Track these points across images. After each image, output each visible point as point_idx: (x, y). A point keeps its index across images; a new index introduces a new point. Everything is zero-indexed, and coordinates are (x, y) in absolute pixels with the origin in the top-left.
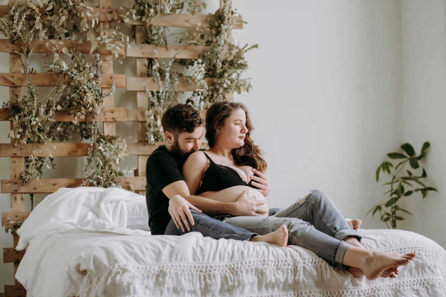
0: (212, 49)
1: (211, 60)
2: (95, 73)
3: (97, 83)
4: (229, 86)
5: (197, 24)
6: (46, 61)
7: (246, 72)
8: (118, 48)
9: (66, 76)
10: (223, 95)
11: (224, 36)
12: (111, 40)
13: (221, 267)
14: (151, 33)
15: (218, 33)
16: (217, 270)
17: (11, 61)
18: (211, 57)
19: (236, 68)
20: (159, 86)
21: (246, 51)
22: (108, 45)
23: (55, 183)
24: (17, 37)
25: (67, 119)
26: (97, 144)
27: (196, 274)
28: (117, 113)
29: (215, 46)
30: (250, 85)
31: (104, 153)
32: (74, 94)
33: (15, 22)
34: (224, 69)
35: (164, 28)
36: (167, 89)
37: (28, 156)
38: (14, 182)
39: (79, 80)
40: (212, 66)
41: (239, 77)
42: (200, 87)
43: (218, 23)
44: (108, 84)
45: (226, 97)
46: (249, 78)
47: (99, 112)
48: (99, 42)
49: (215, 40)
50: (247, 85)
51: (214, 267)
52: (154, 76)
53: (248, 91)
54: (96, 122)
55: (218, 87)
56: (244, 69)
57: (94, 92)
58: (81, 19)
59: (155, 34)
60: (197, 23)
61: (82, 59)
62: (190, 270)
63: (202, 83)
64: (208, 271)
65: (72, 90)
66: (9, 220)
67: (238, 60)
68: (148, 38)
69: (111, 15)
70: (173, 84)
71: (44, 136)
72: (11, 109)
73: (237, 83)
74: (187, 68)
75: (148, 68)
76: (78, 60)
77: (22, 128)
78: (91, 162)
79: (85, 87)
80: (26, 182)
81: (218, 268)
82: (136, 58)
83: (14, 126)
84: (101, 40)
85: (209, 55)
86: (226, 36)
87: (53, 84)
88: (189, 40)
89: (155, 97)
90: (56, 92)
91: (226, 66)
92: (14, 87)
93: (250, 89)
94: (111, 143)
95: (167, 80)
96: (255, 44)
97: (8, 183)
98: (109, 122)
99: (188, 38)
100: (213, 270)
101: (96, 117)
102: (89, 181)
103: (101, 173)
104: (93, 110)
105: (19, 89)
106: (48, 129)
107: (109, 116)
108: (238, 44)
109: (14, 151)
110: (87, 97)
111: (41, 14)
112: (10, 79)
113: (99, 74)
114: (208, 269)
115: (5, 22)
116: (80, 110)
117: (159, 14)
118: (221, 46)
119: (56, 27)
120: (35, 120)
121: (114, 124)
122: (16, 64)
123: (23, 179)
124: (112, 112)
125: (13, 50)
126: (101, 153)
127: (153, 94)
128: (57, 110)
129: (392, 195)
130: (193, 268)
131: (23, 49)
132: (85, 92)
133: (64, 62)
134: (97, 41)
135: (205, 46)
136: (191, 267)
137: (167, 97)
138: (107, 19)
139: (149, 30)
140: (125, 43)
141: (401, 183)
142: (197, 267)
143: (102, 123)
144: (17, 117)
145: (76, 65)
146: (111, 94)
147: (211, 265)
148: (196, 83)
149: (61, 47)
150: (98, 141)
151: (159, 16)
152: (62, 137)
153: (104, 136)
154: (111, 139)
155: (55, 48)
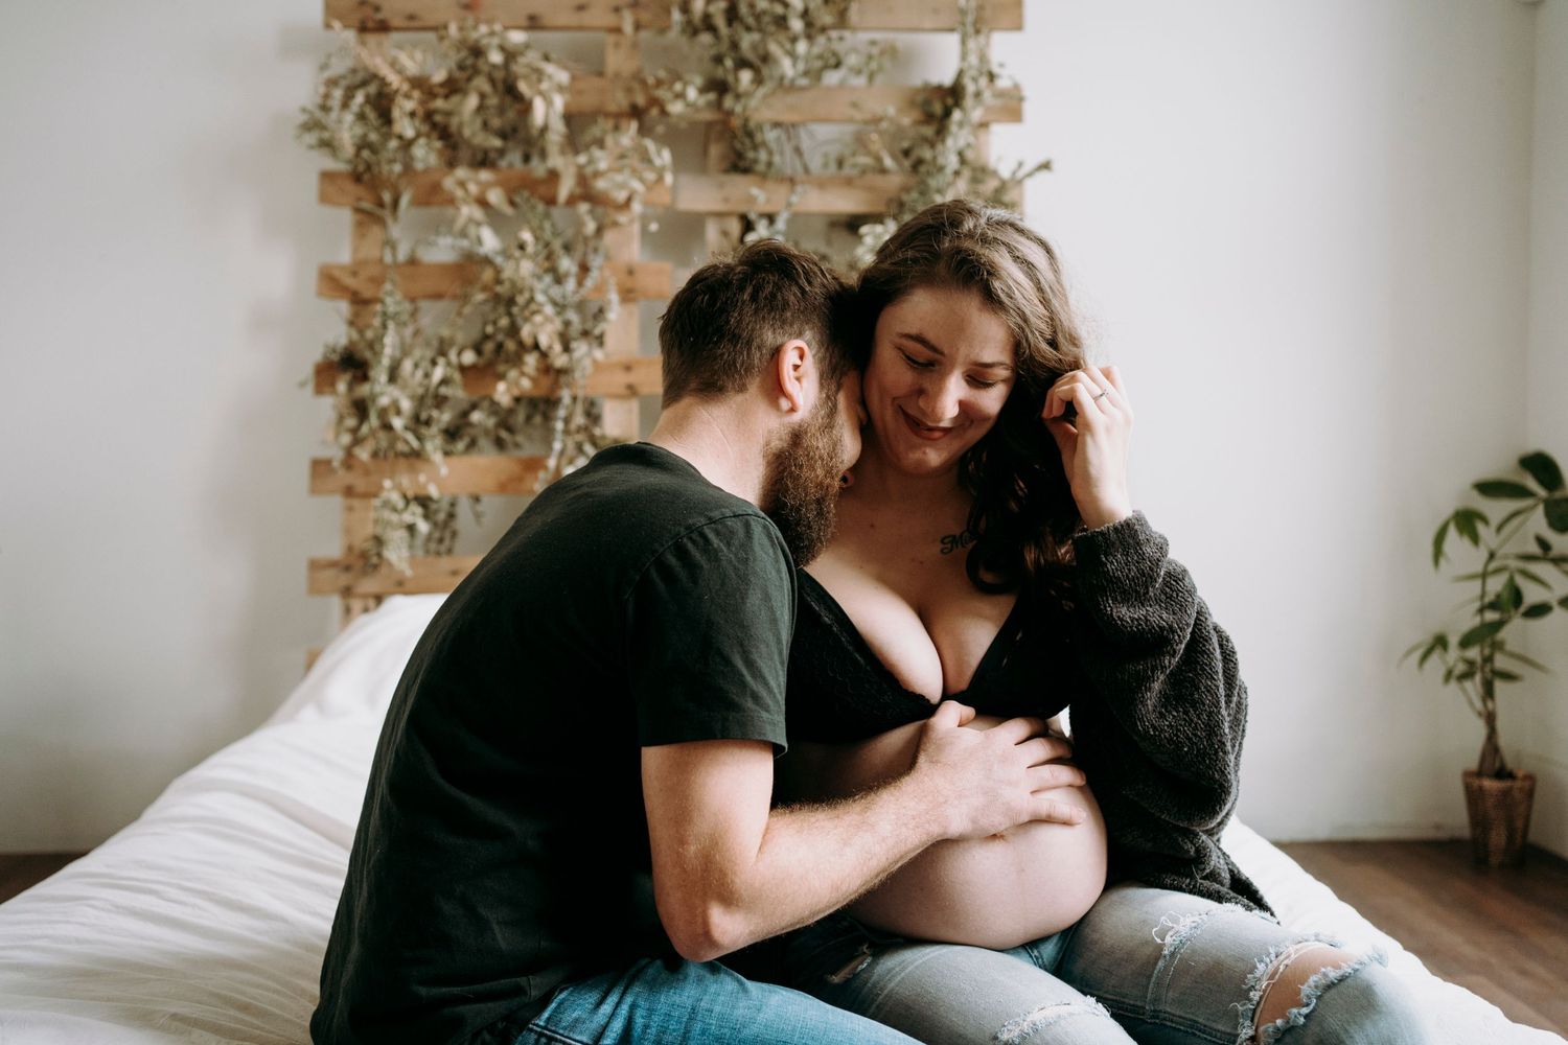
0: (923, 183)
2: (581, 258)
5: (887, 111)
11: (956, 140)
14: (752, 143)
15: (941, 132)
17: (355, 230)
21: (1021, 182)
22: (607, 177)
23: (456, 569)
28: (642, 371)
29: (929, 173)
33: (335, 115)
38: (343, 566)
43: (945, 105)
47: (587, 369)
48: (581, 170)
49: (930, 156)
59: (761, 147)
60: (884, 108)
68: (741, 156)
77: (354, 415)
82: (705, 214)
84: (589, 163)
92: (360, 302)
96: (1042, 159)
97: (331, 567)
98: (616, 395)
101: (574, 381)
104: (570, 363)
107: (619, 380)
108: (999, 165)
110: (537, 324)
111: (420, 94)
112: (349, 281)
113: (592, 262)
116: (520, 364)
117: (768, 86)
118: (949, 171)
121: (635, 405)
122: (370, 239)
123: (365, 557)
124: (628, 368)
125: (359, 201)
128: (460, 364)
129: (1481, 610)
131: (384, 197)
133: (488, 229)
134: (576, 165)
135: (908, 174)
139: (745, 134)
140: (659, 169)
141: (1511, 580)
149: (485, 186)
151: (770, 93)
155: (461, 190)
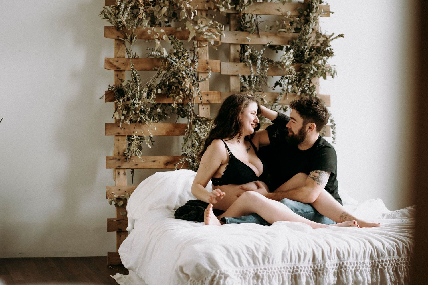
0: (300, 37)
1: (299, 47)
2: (192, 58)
3: (194, 68)
4: (316, 72)
5: (287, 13)
6: (148, 48)
7: (331, 58)
8: (214, 36)
9: (167, 62)
10: (310, 80)
11: (312, 25)
12: (207, 28)
13: (306, 268)
14: (244, 21)
15: (307, 21)
16: (303, 271)
17: (116, 47)
18: (299, 44)
19: (322, 55)
20: (251, 71)
21: (333, 39)
22: (204, 34)
23: (154, 160)
24: (121, 25)
25: (166, 101)
26: (193, 126)
27: (286, 274)
28: (212, 96)
29: (303, 34)
30: (335, 72)
31: (200, 135)
32: (173, 79)
33: (121, 13)
34: (311, 55)
35: (257, 16)
36: (258, 74)
37: (130, 135)
38: (117, 159)
39: (178, 67)
40: (300, 52)
41: (325, 63)
42: (288, 73)
43: (307, 11)
44: (204, 68)
45: (312, 81)
46: (334, 65)
47: (195, 95)
48: (197, 31)
49: (303, 29)
50: (332, 72)
51: (300, 268)
52: (246, 62)
53: (333, 77)
54: (192, 104)
55: (305, 72)
56: (330, 56)
57: (191, 77)
58: (181, 9)
59: (248, 22)
60: (287, 11)
61: (181, 46)
62: (280, 272)
63: (291, 69)
64: (295, 271)
65: (171, 75)
66: (113, 193)
67: (325, 48)
68: (241, 25)
69: (208, 4)
70: (264, 70)
71: (145, 117)
72: (116, 91)
73: (323, 70)
74: (277, 52)
75: (241, 53)
76: (177, 46)
77: (125, 110)
78: (187, 141)
79: (184, 73)
80: (129, 158)
81: (303, 269)
82: (230, 44)
83: (119, 108)
84: (199, 29)
85: (298, 42)
86: (314, 25)
87: (154, 69)
88: (279, 29)
89: (247, 81)
90: (157, 77)
91: (313, 52)
92: (119, 71)
93: (335, 75)
94: (206, 124)
95: (259, 67)
96: (341, 34)
97: (112, 159)
98: (204, 104)
99: (278, 27)
100: (299, 271)
101: (193, 99)
102: (185, 159)
103: (196, 152)
104: (190, 93)
105: (123, 73)
106: (149, 110)
107: (205, 99)
108: (325, 33)
109: (118, 130)
110: (186, 82)
111: (145, 4)
112: (115, 64)
113: (196, 60)
114: (295, 270)
115: (111, 12)
116: (179, 94)
117: (252, 3)
118: (309, 34)
119: (157, 16)
120: (138, 104)
121: (209, 106)
122: (121, 49)
123: (125, 156)
124: (207, 95)
125: (118, 37)
126: (197, 134)
127: (245, 79)
128: (157, 93)
130: (283, 269)
131: (127, 36)
132: (184, 78)
133: (164, 49)
134: (195, 29)
135: (294, 32)
136: (281, 268)
137: (258, 82)
138: (205, 8)
139: (243, 18)
140: (220, 31)
142: (286, 268)
143: (198, 104)
144: (121, 101)
145: (175, 51)
146: (207, 79)
147: (298, 266)
148: (285, 69)
149: (162, 34)
150: (194, 122)
151: (252, 5)
152: (161, 117)
153: (199, 118)
154: (206, 121)
155: (156, 36)
